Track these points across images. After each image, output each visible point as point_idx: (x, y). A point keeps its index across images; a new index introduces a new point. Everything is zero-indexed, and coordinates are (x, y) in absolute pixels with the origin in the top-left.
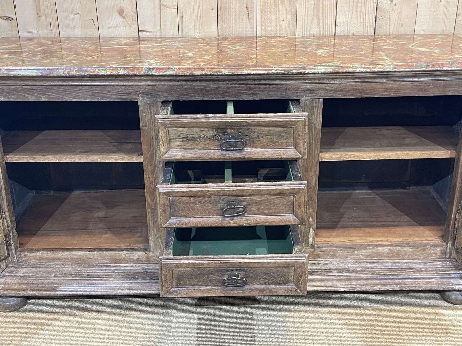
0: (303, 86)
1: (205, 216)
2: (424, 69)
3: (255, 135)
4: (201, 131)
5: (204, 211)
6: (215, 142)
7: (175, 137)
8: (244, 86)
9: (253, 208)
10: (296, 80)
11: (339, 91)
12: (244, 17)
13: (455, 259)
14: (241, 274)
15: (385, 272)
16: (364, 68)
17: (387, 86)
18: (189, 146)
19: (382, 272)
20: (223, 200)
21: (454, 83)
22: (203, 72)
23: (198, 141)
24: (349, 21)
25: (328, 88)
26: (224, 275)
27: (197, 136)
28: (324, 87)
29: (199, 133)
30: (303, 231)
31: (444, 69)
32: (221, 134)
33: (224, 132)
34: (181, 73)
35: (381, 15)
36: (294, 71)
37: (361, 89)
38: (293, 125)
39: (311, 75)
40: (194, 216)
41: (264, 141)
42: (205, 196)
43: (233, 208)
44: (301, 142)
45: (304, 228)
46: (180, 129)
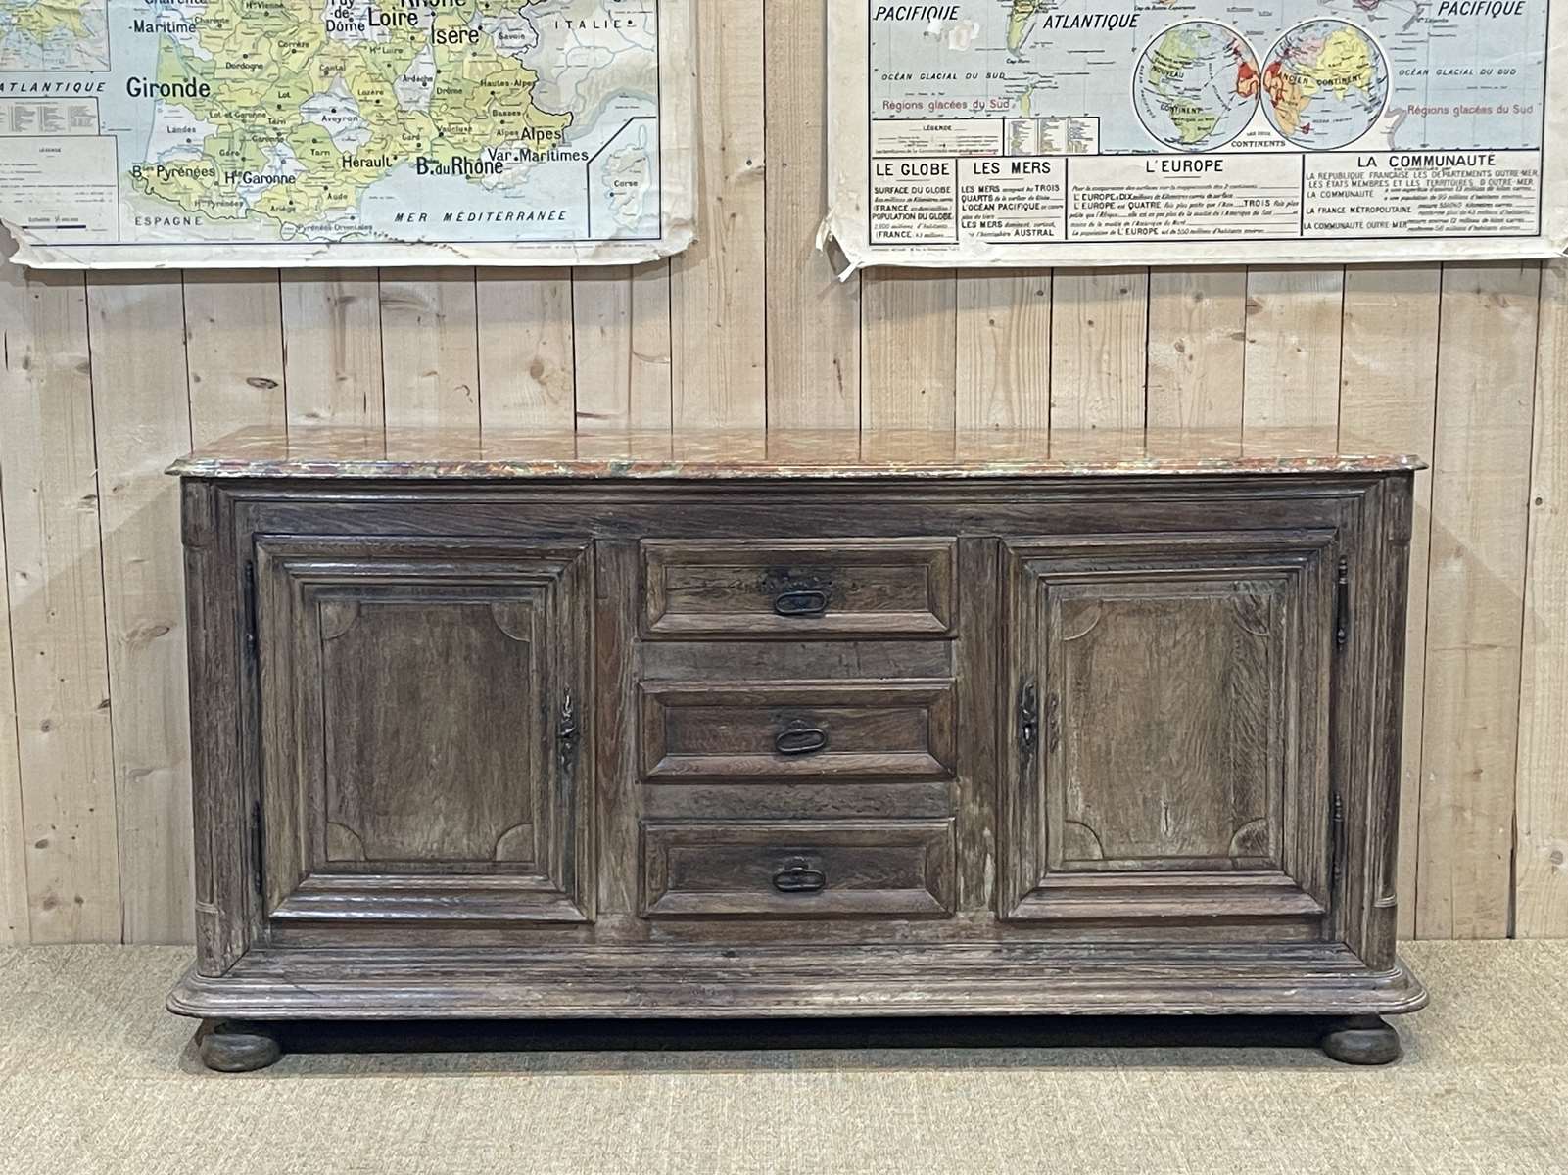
0: (960, 509)
1: (738, 752)
3: (848, 583)
4: (735, 572)
5: (736, 740)
6: (763, 598)
7: (680, 585)
9: (842, 736)
10: (940, 493)
11: (1039, 520)
14: (812, 863)
16: (1089, 468)
17: (1144, 511)
18: (708, 604)
20: (778, 716)
22: (739, 474)
23: (725, 594)
25: (1013, 514)
27: (725, 583)
28: (1004, 511)
29: (731, 576)
30: (969, 862)
32: (775, 580)
33: (782, 575)
34: (691, 475)
36: (936, 473)
37: (1090, 518)
38: (925, 560)
39: (975, 483)
40: (715, 751)
41: (866, 595)
43: (800, 734)
44: (944, 596)
45: (971, 856)
46: (690, 568)
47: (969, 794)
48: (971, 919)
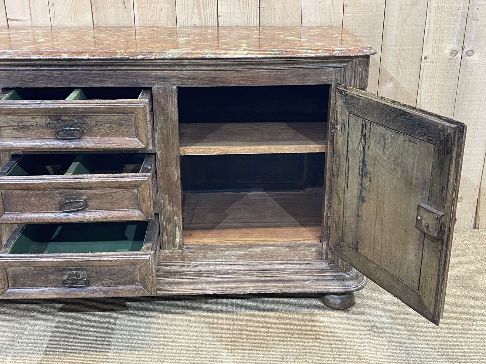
0: (154, 73)
1: (41, 211)
2: (277, 56)
3: (93, 123)
4: (33, 118)
5: (40, 205)
6: (49, 131)
7: (5, 125)
8: (90, 72)
9: (94, 203)
11: (193, 79)
12: (120, 5)
13: (332, 260)
14: (82, 273)
15: (258, 274)
16: (214, 54)
17: (242, 75)
18: (21, 134)
19: (255, 274)
21: (312, 71)
22: (41, 57)
23: (30, 129)
24: (232, 11)
25: (180, 76)
26: (64, 275)
27: (29, 123)
28: (176, 75)
29: (31, 120)
30: (169, 230)
31: (298, 55)
32: (55, 122)
33: (58, 119)
34: (17, 57)
35: (265, 5)
36: (139, 57)
37: (217, 78)
38: (132, 112)
39: (159, 61)
40: (30, 211)
41: (103, 130)
42: (40, 189)
43: (71, 203)
44: (143, 131)
45: (170, 227)
46: (9, 116)
47: (167, 202)
48: (171, 253)
